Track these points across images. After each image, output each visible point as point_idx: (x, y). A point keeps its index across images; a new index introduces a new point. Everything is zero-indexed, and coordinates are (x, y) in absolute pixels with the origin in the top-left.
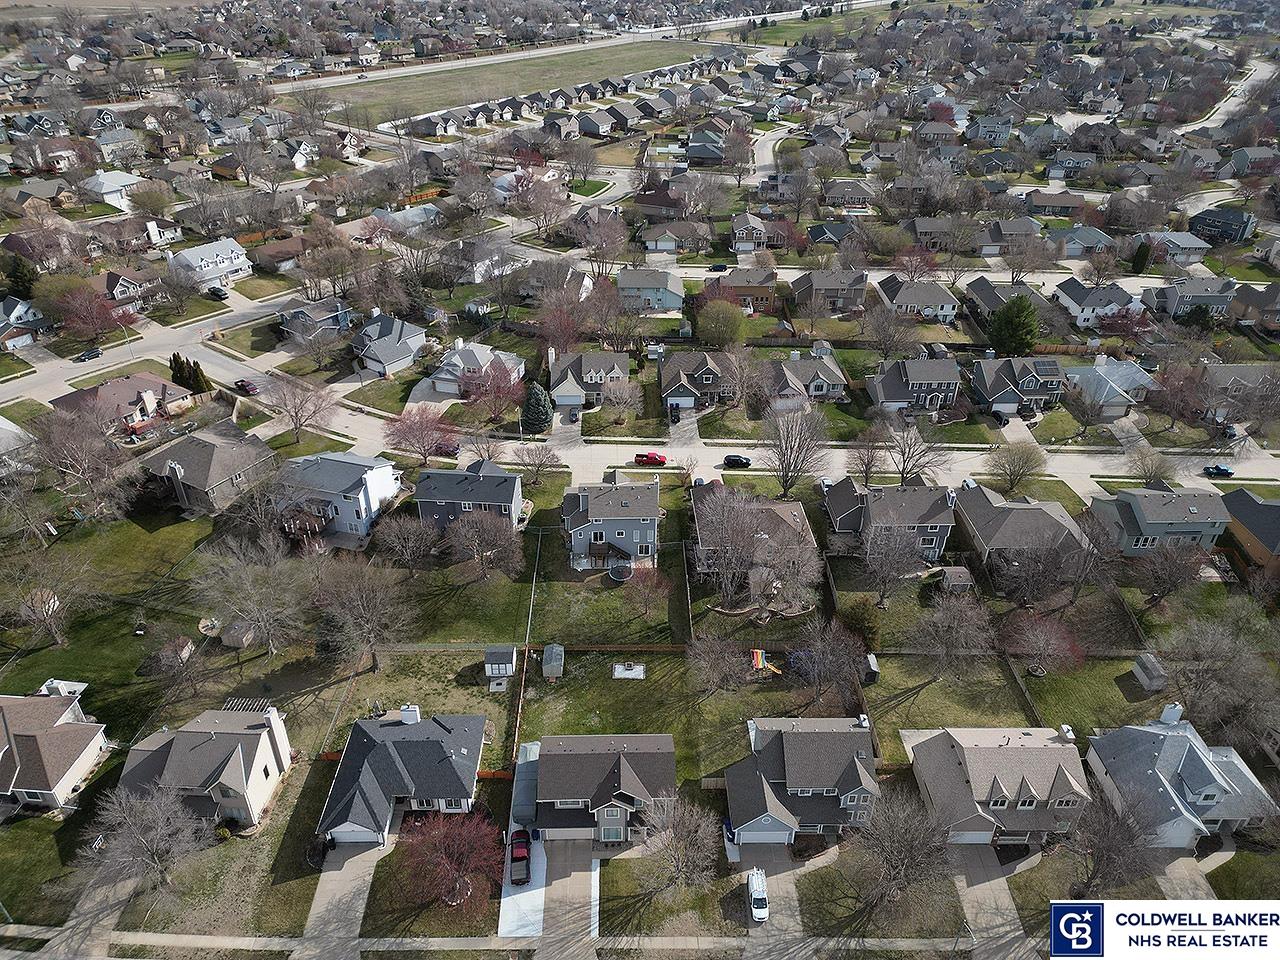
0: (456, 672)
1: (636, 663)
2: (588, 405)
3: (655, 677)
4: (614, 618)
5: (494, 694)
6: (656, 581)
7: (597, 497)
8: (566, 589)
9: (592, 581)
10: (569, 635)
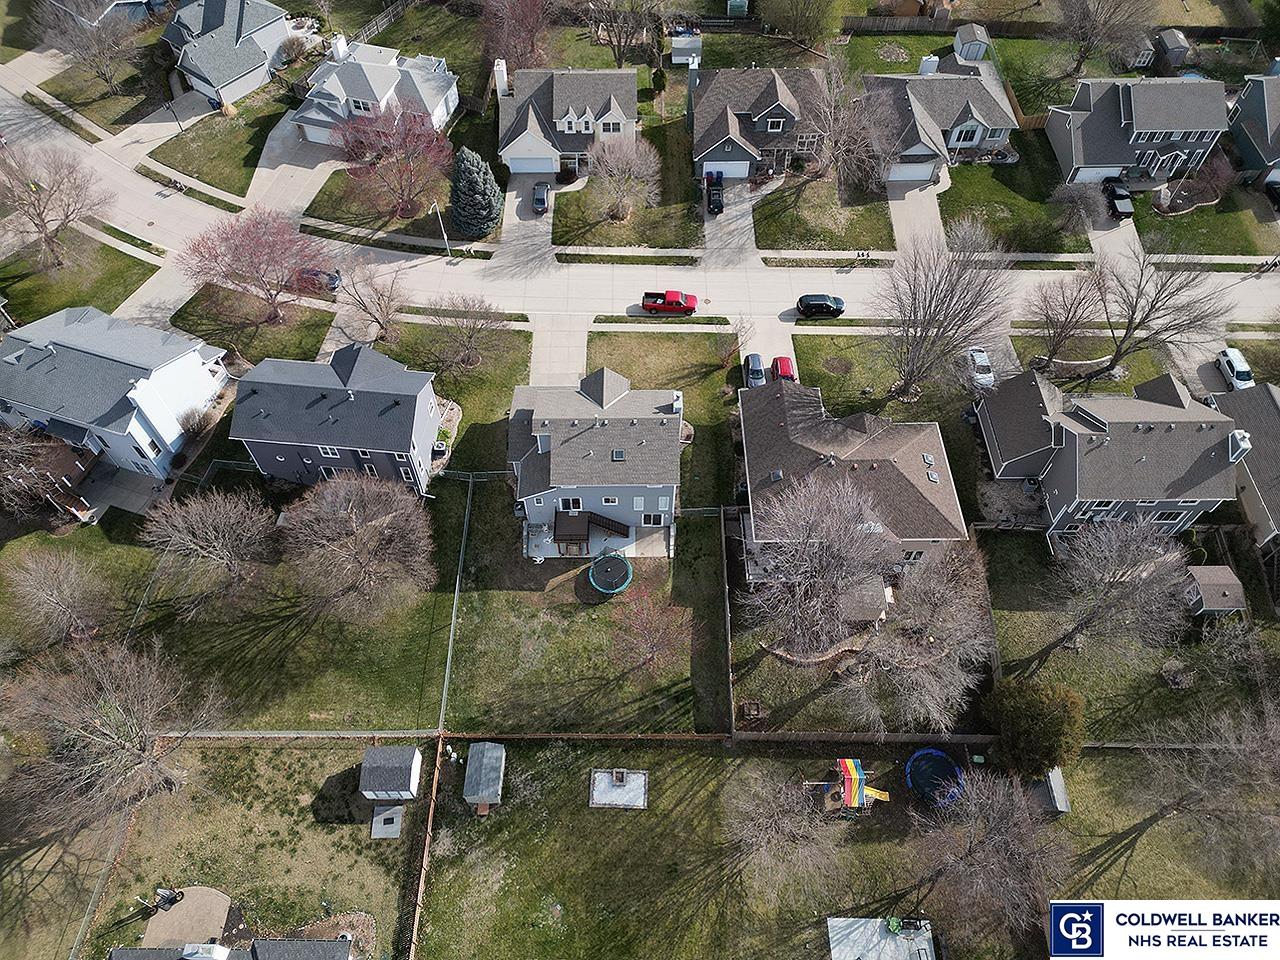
0: (315, 790)
1: (633, 769)
2: (566, 176)
3: (664, 803)
4: (596, 668)
5: (378, 843)
6: (669, 587)
7: (566, 441)
8: (513, 606)
9: (561, 585)
10: (516, 706)
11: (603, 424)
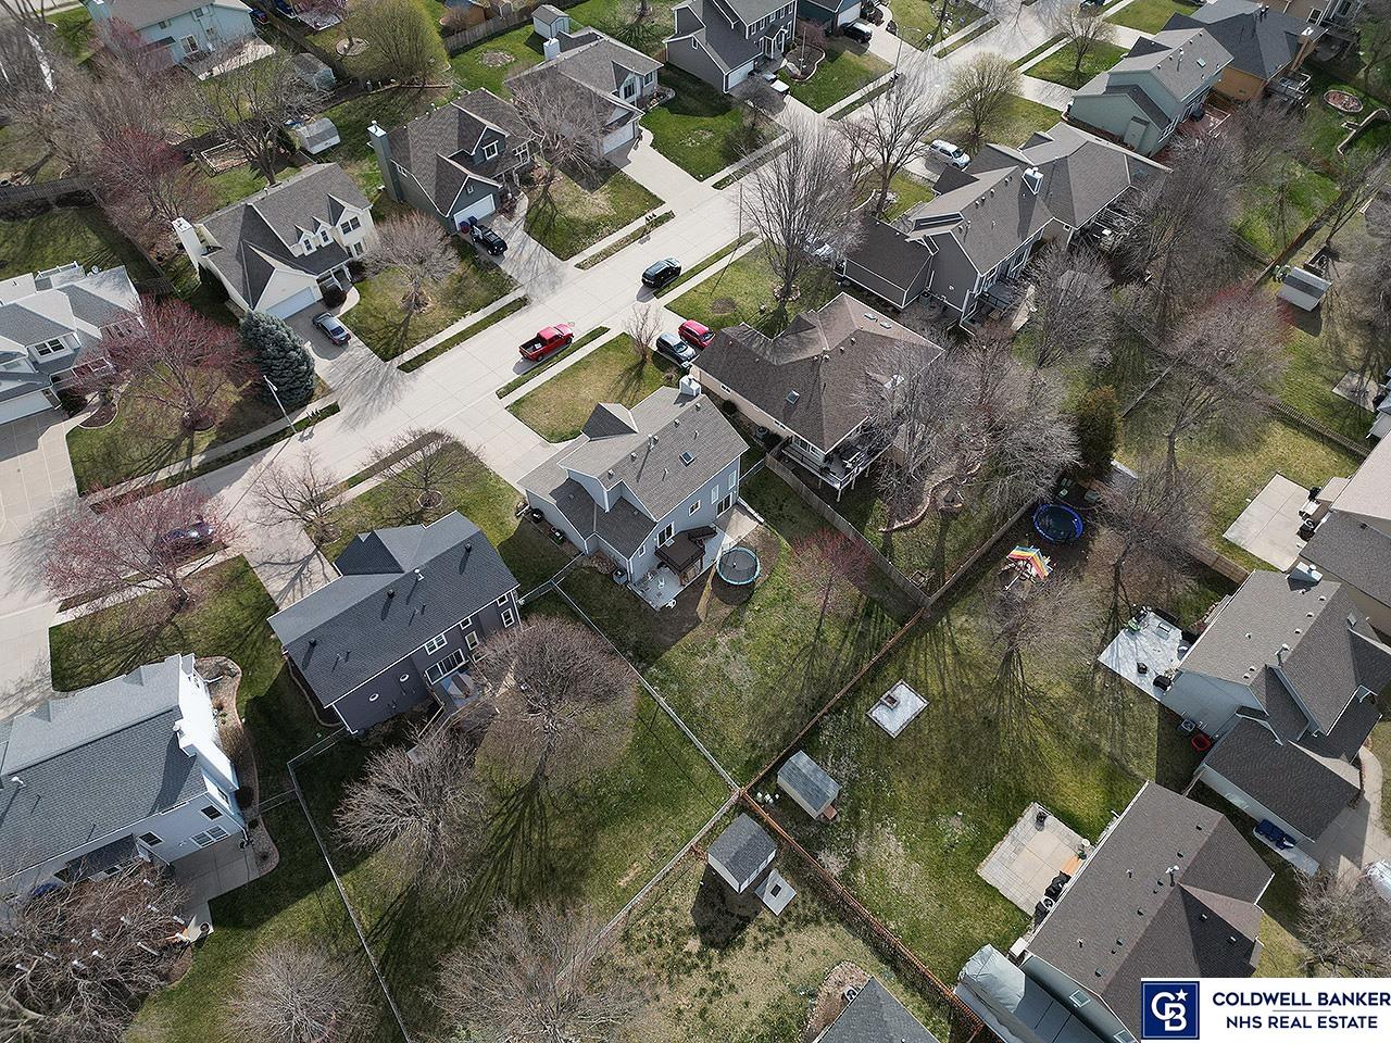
0: (692, 931)
1: (891, 686)
2: (333, 298)
3: (935, 689)
4: (796, 643)
5: (787, 913)
6: (784, 542)
7: (639, 477)
8: (694, 652)
9: (709, 606)
10: (771, 721)
11: (656, 441)
